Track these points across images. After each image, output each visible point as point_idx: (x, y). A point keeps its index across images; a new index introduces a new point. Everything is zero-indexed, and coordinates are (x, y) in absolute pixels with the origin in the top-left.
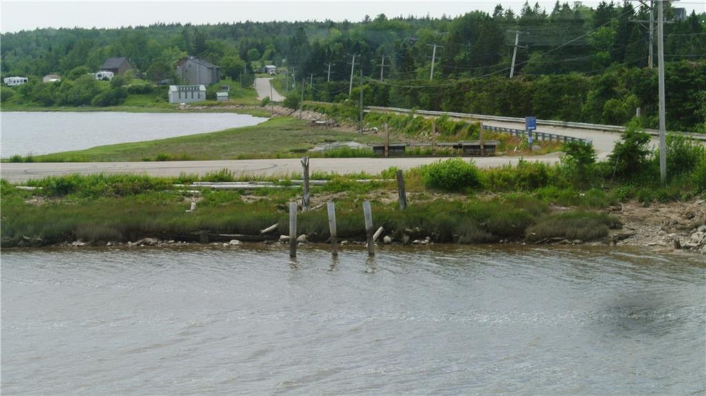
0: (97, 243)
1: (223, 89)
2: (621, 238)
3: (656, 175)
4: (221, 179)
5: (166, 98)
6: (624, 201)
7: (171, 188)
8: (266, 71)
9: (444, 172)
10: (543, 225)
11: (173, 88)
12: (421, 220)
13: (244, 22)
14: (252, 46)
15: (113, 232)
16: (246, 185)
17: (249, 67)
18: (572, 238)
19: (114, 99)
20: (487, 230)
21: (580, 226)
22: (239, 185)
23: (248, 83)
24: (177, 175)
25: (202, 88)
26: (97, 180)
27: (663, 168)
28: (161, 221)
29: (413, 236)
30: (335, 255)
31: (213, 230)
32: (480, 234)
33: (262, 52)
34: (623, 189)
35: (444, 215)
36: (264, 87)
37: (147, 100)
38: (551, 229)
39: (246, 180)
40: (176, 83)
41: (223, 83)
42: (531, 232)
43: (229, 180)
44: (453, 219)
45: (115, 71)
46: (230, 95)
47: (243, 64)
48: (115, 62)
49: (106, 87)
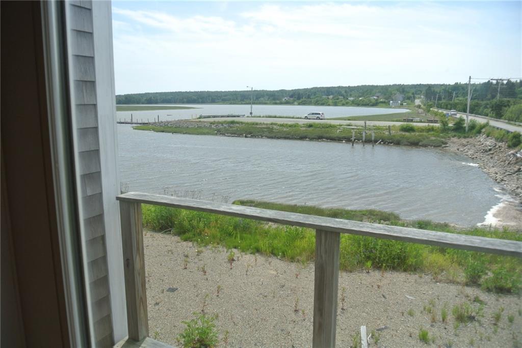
0: (311, 139)
1: (405, 102)
2: (445, 147)
3: (465, 131)
4: (349, 125)
5: (389, 104)
6: (453, 137)
7: (336, 127)
8: (421, 98)
9: (405, 127)
10: (424, 142)
11: (391, 102)
12: (392, 139)
13: (419, 84)
14: (419, 91)
15: (316, 137)
16: (355, 127)
17: (414, 97)
18: (431, 146)
19: (375, 104)
20: (409, 142)
21: (434, 143)
22: (353, 127)
23: (413, 101)
24: (338, 124)
25: (399, 102)
26: (318, 124)
27: (467, 129)
28: (327, 135)
29: (389, 143)
30: (373, 146)
31: (340, 138)
32: (406, 143)
33: (421, 92)
34: (454, 134)
35: (399, 138)
36: (418, 102)
37: (384, 105)
38: (426, 143)
39: (356, 126)
40: (392, 100)
41: (406, 101)
42: (420, 144)
43: (352, 126)
44: (401, 139)
45: (378, 97)
46: (407, 104)
47: (412, 96)
48: (378, 94)
49: (373, 101)
